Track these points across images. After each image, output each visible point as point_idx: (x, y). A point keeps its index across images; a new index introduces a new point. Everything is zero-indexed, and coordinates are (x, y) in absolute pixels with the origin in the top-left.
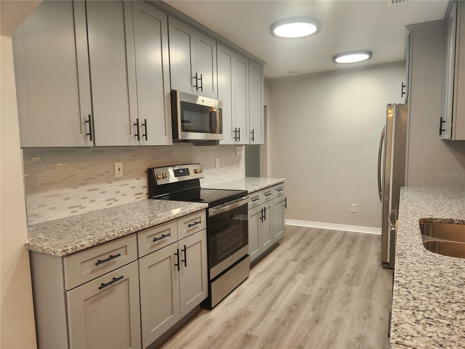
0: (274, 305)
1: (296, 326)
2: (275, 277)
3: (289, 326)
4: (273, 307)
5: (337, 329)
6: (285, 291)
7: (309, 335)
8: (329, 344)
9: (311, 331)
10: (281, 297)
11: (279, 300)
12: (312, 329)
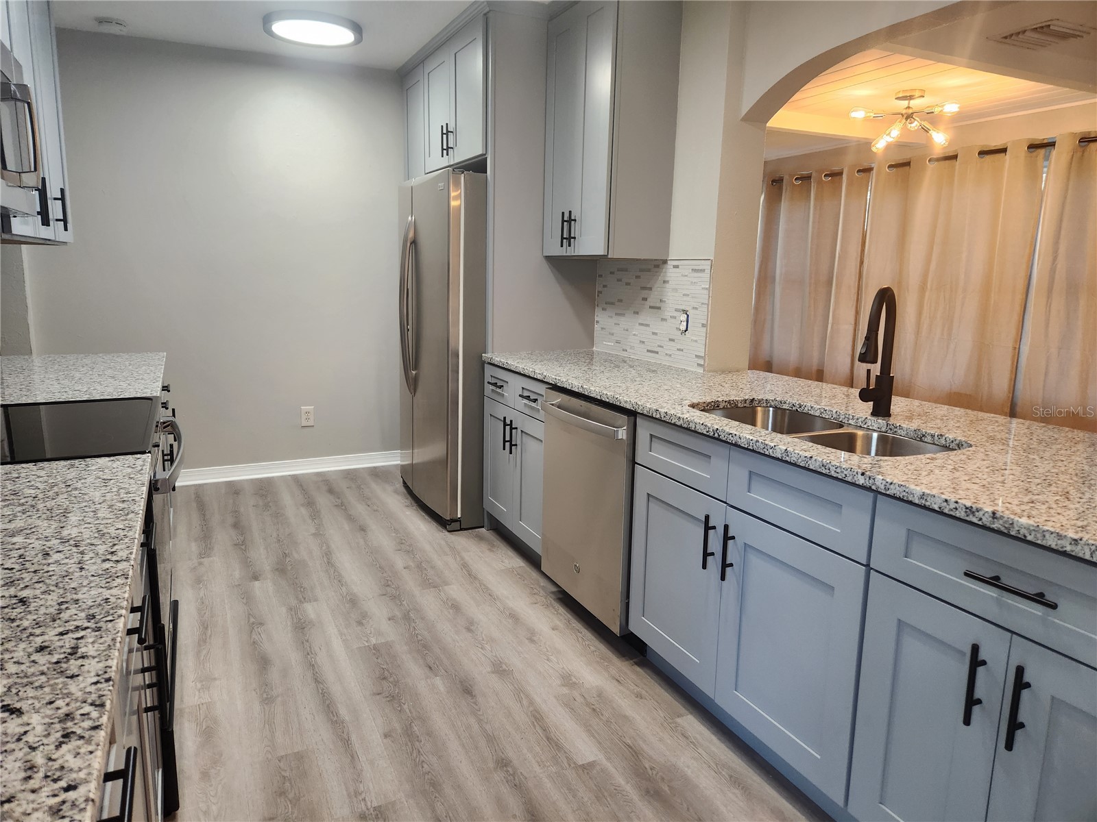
0: (339, 705)
1: (439, 723)
2: (254, 636)
3: (430, 734)
4: (343, 712)
5: (516, 686)
6: (322, 659)
7: (488, 727)
8: (540, 723)
9: (482, 717)
10: (329, 676)
11: (336, 689)
12: (480, 713)
